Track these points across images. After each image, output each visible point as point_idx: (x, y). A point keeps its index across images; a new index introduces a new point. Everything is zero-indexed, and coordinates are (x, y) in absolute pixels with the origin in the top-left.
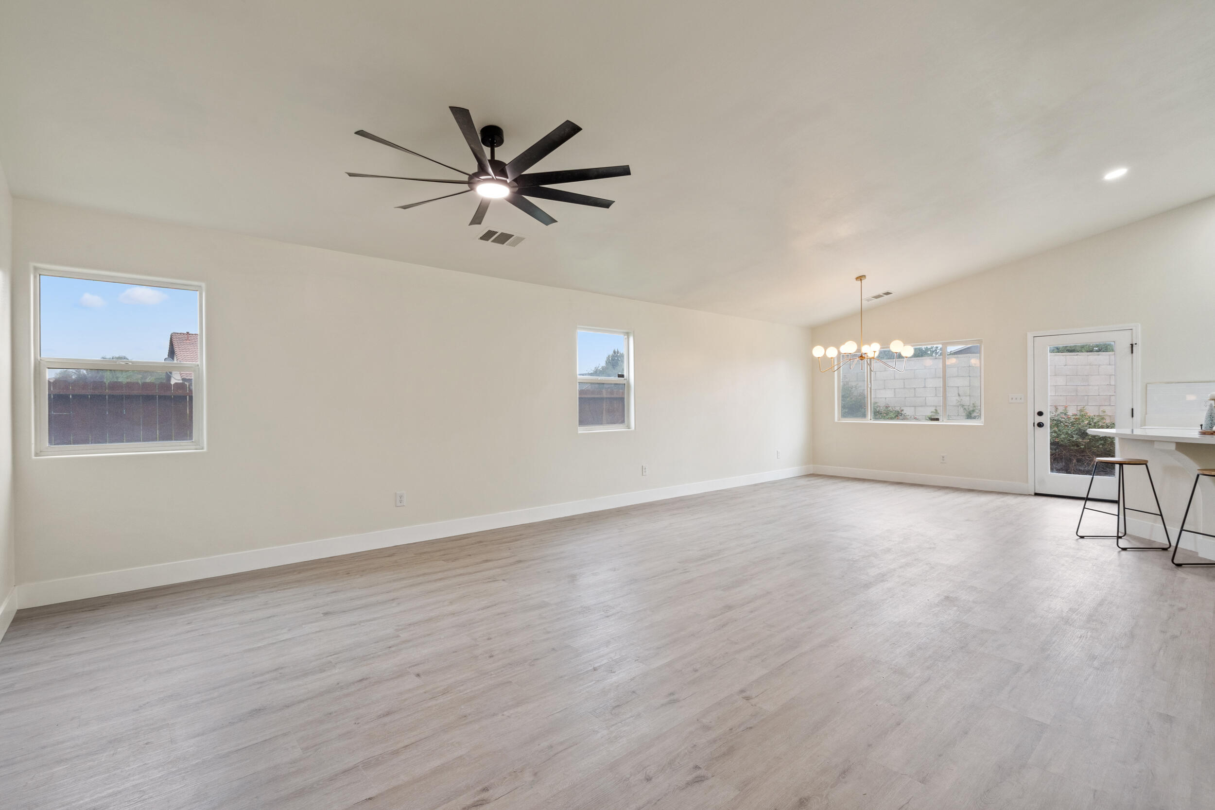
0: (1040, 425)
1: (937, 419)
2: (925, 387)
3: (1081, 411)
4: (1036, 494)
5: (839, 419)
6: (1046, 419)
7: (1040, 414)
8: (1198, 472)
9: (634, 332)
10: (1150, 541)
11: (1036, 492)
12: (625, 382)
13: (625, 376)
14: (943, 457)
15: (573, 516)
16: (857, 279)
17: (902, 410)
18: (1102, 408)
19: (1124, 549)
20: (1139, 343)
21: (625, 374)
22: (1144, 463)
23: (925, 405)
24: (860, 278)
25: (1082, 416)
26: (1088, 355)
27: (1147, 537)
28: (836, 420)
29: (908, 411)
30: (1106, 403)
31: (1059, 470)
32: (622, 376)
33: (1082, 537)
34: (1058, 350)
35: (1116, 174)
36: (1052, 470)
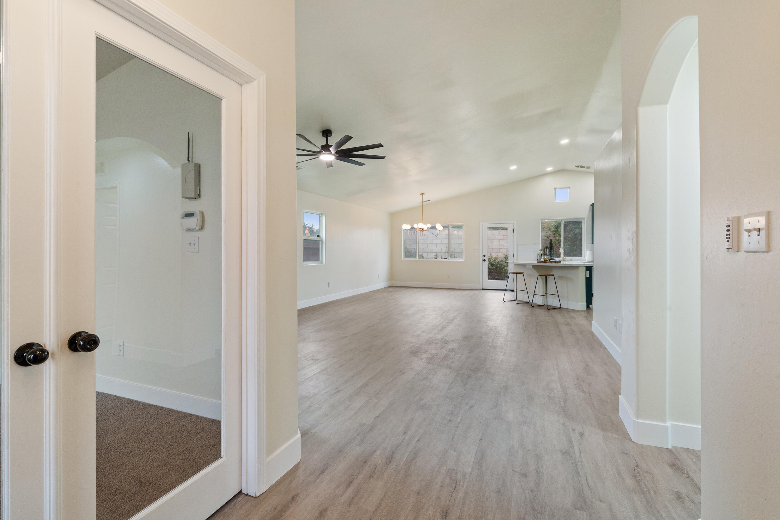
0: (484, 260)
1: (446, 259)
2: (432, 243)
3: (491, 255)
4: (483, 289)
5: (404, 259)
6: (486, 258)
7: (484, 256)
8: (538, 275)
9: (325, 213)
10: (523, 301)
11: (483, 288)
12: (320, 239)
13: (320, 236)
14: (449, 275)
15: (303, 308)
16: (421, 194)
17: (423, 255)
18: (498, 254)
19: (518, 304)
20: (516, 229)
21: (320, 235)
22: (523, 273)
23: (432, 252)
24: (422, 194)
25: (492, 257)
26: (493, 231)
27: (522, 300)
28: (403, 259)
29: (425, 255)
30: (498, 252)
31: (491, 279)
32: (318, 236)
33: (505, 301)
34: (490, 228)
35: (513, 167)
36: (488, 279)
